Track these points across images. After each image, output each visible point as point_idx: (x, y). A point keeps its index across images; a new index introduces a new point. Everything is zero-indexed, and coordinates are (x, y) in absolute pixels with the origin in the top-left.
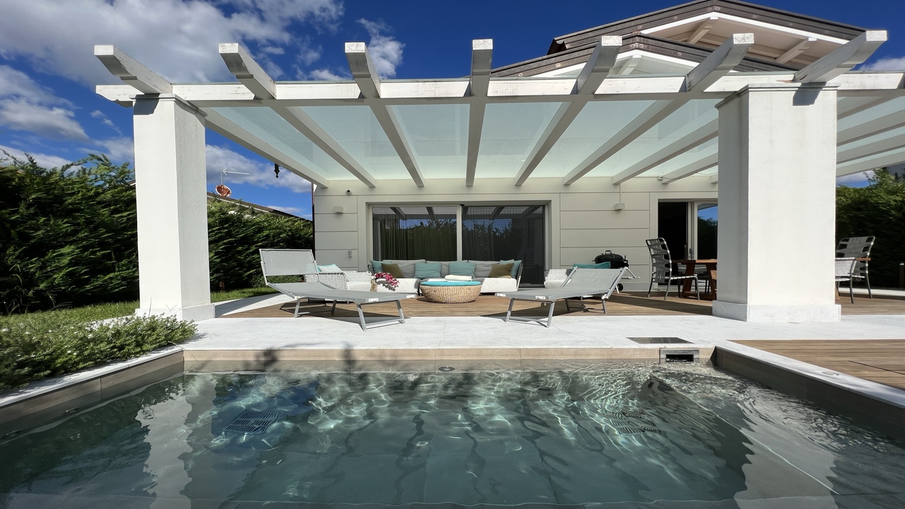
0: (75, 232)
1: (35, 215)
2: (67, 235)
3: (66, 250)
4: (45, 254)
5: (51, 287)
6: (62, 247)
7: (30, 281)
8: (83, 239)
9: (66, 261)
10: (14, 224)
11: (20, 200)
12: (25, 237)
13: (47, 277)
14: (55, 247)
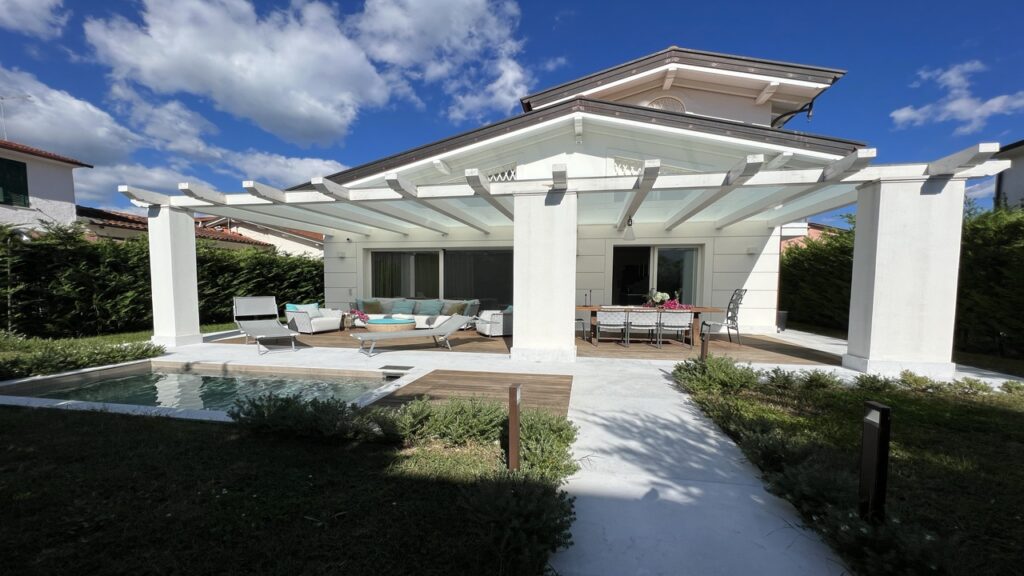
0: (135, 282)
1: (110, 273)
2: (130, 284)
3: (129, 294)
4: (116, 297)
5: (120, 319)
6: (128, 291)
7: (106, 315)
8: (140, 286)
9: (127, 302)
10: (97, 279)
11: (100, 263)
12: (103, 287)
13: (118, 312)
14: (122, 293)
